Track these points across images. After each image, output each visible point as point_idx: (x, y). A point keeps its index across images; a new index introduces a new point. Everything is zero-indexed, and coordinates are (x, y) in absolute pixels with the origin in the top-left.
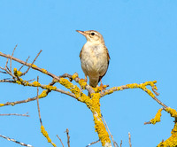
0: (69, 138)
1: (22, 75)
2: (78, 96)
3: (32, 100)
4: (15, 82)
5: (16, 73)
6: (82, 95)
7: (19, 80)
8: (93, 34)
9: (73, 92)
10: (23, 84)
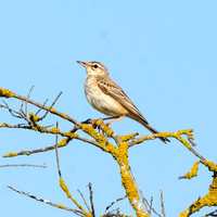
0: (91, 193)
1: (39, 120)
2: (103, 145)
5: (32, 118)
6: (107, 144)
8: (96, 66)
9: (97, 140)
10: (40, 131)
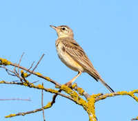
3: (39, 110)
8: (64, 29)
9: (72, 96)
10: (29, 86)
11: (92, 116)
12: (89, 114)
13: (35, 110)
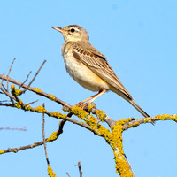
1: (21, 93)
2: (95, 128)
4: (13, 106)
5: (13, 92)
6: (99, 127)
7: (17, 100)
9: (88, 123)
11: (118, 152)
12: (114, 149)
13: (32, 144)
